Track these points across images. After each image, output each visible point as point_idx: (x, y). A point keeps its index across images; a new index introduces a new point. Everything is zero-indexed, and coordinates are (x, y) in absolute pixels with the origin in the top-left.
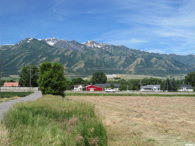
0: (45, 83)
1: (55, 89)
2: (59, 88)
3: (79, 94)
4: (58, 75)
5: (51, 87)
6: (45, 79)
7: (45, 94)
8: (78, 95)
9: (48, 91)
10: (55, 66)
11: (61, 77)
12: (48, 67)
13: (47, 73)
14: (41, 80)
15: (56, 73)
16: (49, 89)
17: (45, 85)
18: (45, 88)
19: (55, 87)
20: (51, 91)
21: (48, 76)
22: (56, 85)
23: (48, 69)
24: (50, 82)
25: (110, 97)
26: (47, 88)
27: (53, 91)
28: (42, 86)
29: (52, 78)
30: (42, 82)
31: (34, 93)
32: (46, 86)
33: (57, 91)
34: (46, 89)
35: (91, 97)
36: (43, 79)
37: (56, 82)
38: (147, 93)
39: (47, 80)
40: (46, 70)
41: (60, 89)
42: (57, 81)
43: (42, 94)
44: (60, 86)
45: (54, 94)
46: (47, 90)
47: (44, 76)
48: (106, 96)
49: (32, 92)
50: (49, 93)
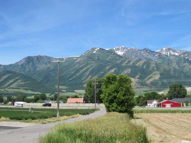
0: (110, 98)
1: (121, 106)
2: (126, 104)
3: (152, 111)
4: (124, 89)
5: (117, 103)
6: (109, 94)
7: (110, 111)
8: (150, 112)
9: (113, 108)
10: (121, 79)
11: (129, 92)
12: (113, 80)
13: (112, 87)
14: (105, 95)
15: (122, 86)
16: (115, 106)
17: (110, 100)
18: (109, 104)
19: (121, 103)
20: (116, 107)
21: (113, 90)
22: (123, 101)
24: (115, 97)
25: (190, 114)
26: (112, 104)
27: (119, 108)
28: (107, 102)
29: (118, 92)
30: (106, 98)
31: (100, 110)
32: (111, 102)
33: (124, 108)
34: (111, 106)
35: (166, 115)
36: (107, 94)
37: (122, 98)
39: (112, 95)
40: (111, 83)
41: (127, 105)
42: (124, 96)
43: (107, 111)
44: (127, 102)
45: (120, 112)
46: (113, 106)
47: (108, 90)
48: (185, 114)
49: (98, 109)
50: (114, 111)
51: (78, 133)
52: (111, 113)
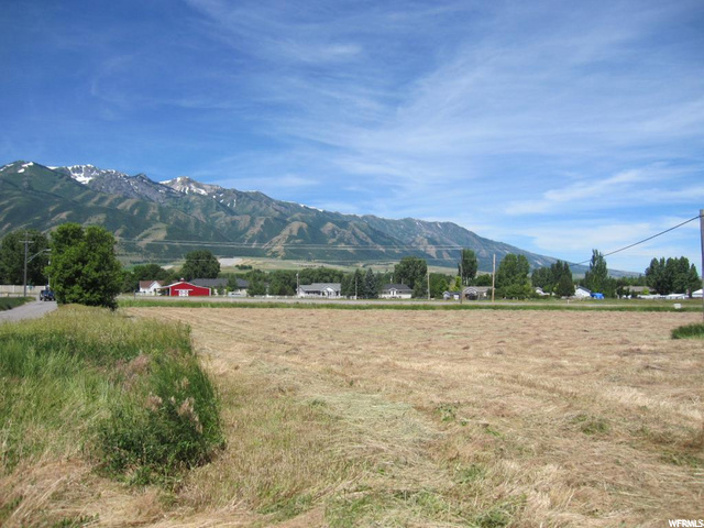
0: (66, 275)
1: (91, 291)
2: (102, 288)
3: (151, 304)
4: (98, 257)
5: (81, 285)
6: (66, 267)
7: (65, 302)
8: (149, 306)
9: (73, 296)
10: (92, 235)
11: (108, 262)
12: (73, 237)
13: (72, 251)
14: (56, 268)
15: (94, 250)
16: (77, 291)
17: (66, 280)
18: (64, 287)
19: (92, 285)
20: (81, 294)
21: (75, 259)
22: (94, 280)
23: (73, 241)
24: (78, 273)
25: (227, 310)
26: (72, 288)
27: (87, 295)
28: (59, 282)
29: (85, 263)
30: (57, 274)
31: (36, 300)
32: (70, 282)
33: (97, 296)
34: (67, 291)
36: (60, 266)
37: (95, 275)
38: (311, 302)
39: (70, 267)
40: (70, 244)
41: (104, 290)
42: (97, 270)
43: (58, 302)
44: (103, 283)
45: (89, 303)
46: (72, 292)
47: (63, 258)
48: (217, 309)
49: (31, 298)
50: (75, 301)
51: (44, 340)
52: (69, 305)
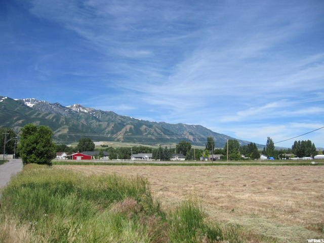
0: (28, 149)
1: (40, 157)
2: (46, 155)
3: (65, 163)
4: (45, 140)
5: (35, 154)
6: (28, 145)
7: (27, 163)
8: (64, 164)
9: (31, 160)
10: (41, 130)
11: (49, 143)
12: (32, 131)
13: (31, 138)
14: (23, 146)
15: (42, 137)
16: (34, 157)
17: (28, 151)
18: (27, 155)
19: (40, 155)
20: (35, 159)
21: (33, 141)
22: (42, 152)
23: (32, 133)
24: (34, 149)
26: (31, 156)
27: (38, 159)
28: (24, 153)
29: (37, 143)
30: (24, 149)
31: (9, 161)
32: (30, 153)
33: (43, 160)
34: (28, 157)
35: (79, 166)
36: (25, 145)
37: (42, 149)
39: (30, 146)
40: (30, 134)
41: (47, 157)
42: (43, 147)
43: (23, 163)
44: (46, 153)
45: (39, 163)
46: (31, 158)
47: (27, 141)
48: (97, 166)
49: (7, 160)
50: (32, 162)
52: (28, 164)
